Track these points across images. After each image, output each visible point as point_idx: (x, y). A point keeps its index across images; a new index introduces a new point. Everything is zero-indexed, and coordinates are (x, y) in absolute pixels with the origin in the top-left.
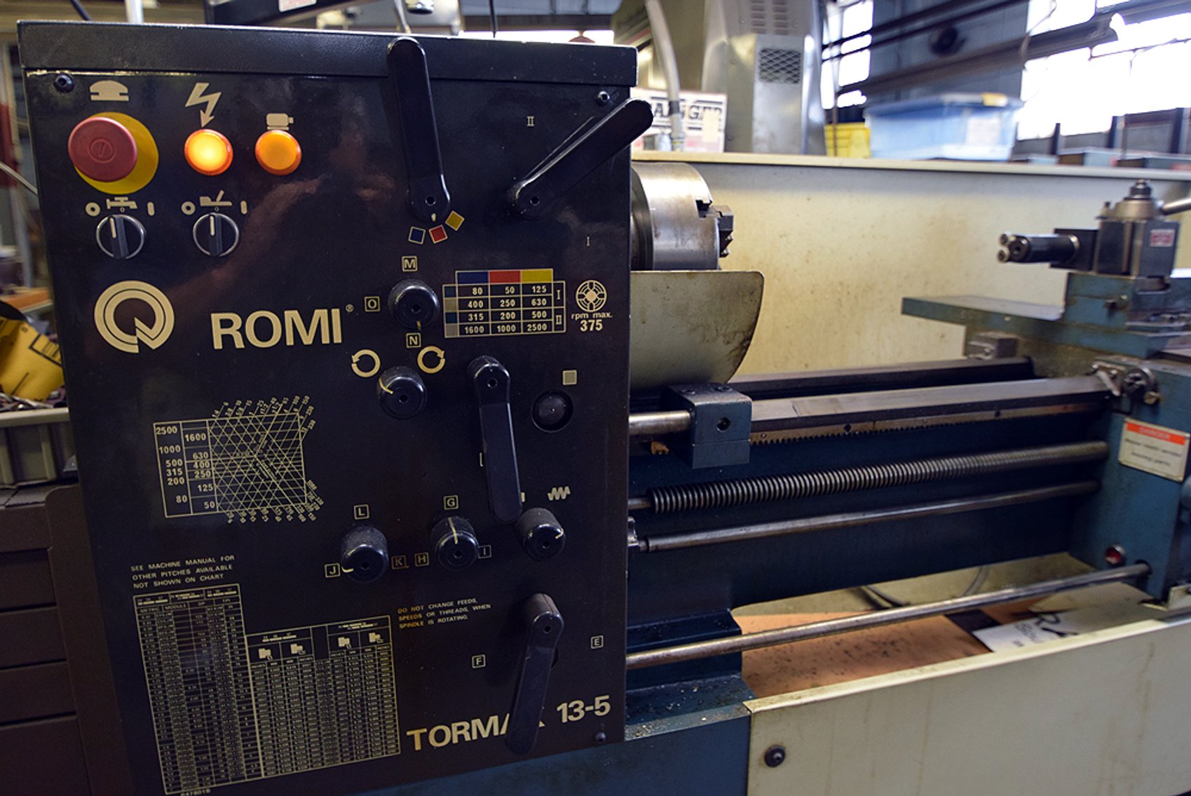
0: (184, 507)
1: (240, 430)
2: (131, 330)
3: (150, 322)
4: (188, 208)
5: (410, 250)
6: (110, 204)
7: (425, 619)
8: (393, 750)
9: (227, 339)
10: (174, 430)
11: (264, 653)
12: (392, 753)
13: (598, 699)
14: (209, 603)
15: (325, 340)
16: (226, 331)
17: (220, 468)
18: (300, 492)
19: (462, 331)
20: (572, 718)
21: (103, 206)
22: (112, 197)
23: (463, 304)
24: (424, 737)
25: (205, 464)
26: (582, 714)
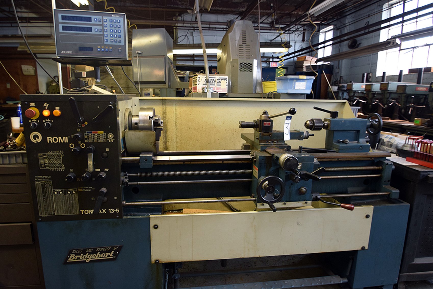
0: (43, 167)
1: (52, 155)
2: (35, 139)
3: (38, 138)
4: (44, 121)
5: (79, 128)
6: (32, 121)
7: (83, 190)
8: (78, 213)
9: (50, 141)
10: (41, 155)
11: (56, 193)
12: (78, 214)
13: (117, 209)
14: (47, 183)
15: (65, 142)
16: (50, 140)
17: (49, 161)
18: (61, 166)
19: (88, 141)
20: (111, 212)
21: (31, 121)
22: (33, 120)
23: (88, 137)
24: (84, 212)
25: (46, 161)
26: (114, 212)
